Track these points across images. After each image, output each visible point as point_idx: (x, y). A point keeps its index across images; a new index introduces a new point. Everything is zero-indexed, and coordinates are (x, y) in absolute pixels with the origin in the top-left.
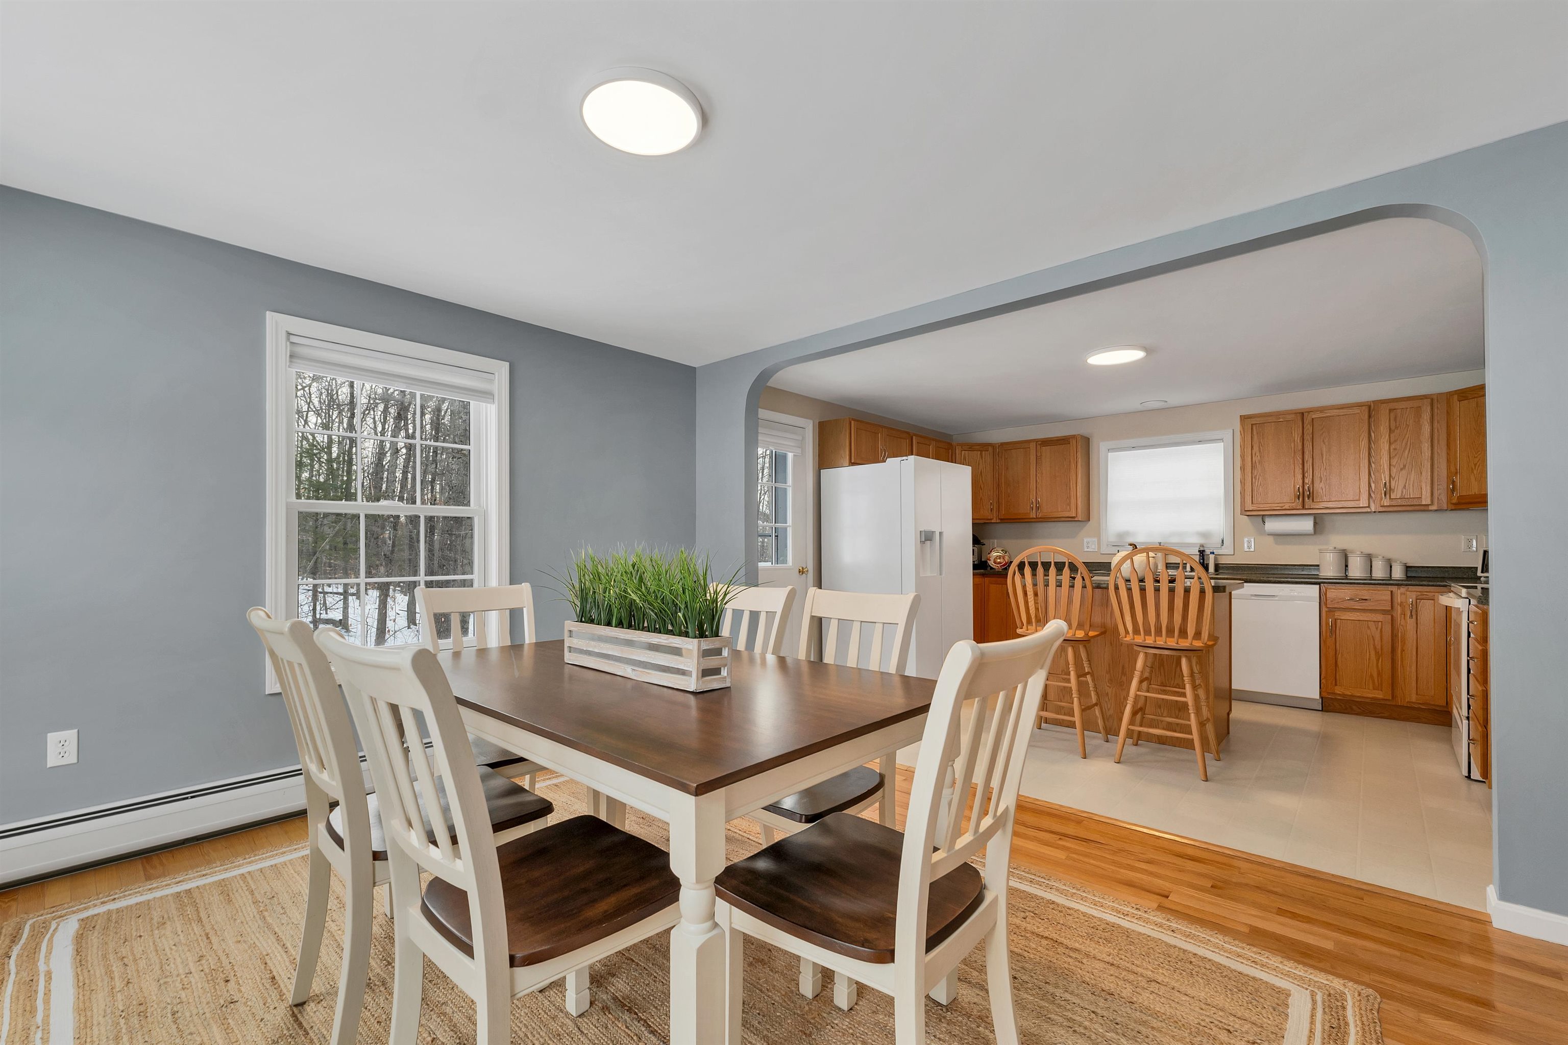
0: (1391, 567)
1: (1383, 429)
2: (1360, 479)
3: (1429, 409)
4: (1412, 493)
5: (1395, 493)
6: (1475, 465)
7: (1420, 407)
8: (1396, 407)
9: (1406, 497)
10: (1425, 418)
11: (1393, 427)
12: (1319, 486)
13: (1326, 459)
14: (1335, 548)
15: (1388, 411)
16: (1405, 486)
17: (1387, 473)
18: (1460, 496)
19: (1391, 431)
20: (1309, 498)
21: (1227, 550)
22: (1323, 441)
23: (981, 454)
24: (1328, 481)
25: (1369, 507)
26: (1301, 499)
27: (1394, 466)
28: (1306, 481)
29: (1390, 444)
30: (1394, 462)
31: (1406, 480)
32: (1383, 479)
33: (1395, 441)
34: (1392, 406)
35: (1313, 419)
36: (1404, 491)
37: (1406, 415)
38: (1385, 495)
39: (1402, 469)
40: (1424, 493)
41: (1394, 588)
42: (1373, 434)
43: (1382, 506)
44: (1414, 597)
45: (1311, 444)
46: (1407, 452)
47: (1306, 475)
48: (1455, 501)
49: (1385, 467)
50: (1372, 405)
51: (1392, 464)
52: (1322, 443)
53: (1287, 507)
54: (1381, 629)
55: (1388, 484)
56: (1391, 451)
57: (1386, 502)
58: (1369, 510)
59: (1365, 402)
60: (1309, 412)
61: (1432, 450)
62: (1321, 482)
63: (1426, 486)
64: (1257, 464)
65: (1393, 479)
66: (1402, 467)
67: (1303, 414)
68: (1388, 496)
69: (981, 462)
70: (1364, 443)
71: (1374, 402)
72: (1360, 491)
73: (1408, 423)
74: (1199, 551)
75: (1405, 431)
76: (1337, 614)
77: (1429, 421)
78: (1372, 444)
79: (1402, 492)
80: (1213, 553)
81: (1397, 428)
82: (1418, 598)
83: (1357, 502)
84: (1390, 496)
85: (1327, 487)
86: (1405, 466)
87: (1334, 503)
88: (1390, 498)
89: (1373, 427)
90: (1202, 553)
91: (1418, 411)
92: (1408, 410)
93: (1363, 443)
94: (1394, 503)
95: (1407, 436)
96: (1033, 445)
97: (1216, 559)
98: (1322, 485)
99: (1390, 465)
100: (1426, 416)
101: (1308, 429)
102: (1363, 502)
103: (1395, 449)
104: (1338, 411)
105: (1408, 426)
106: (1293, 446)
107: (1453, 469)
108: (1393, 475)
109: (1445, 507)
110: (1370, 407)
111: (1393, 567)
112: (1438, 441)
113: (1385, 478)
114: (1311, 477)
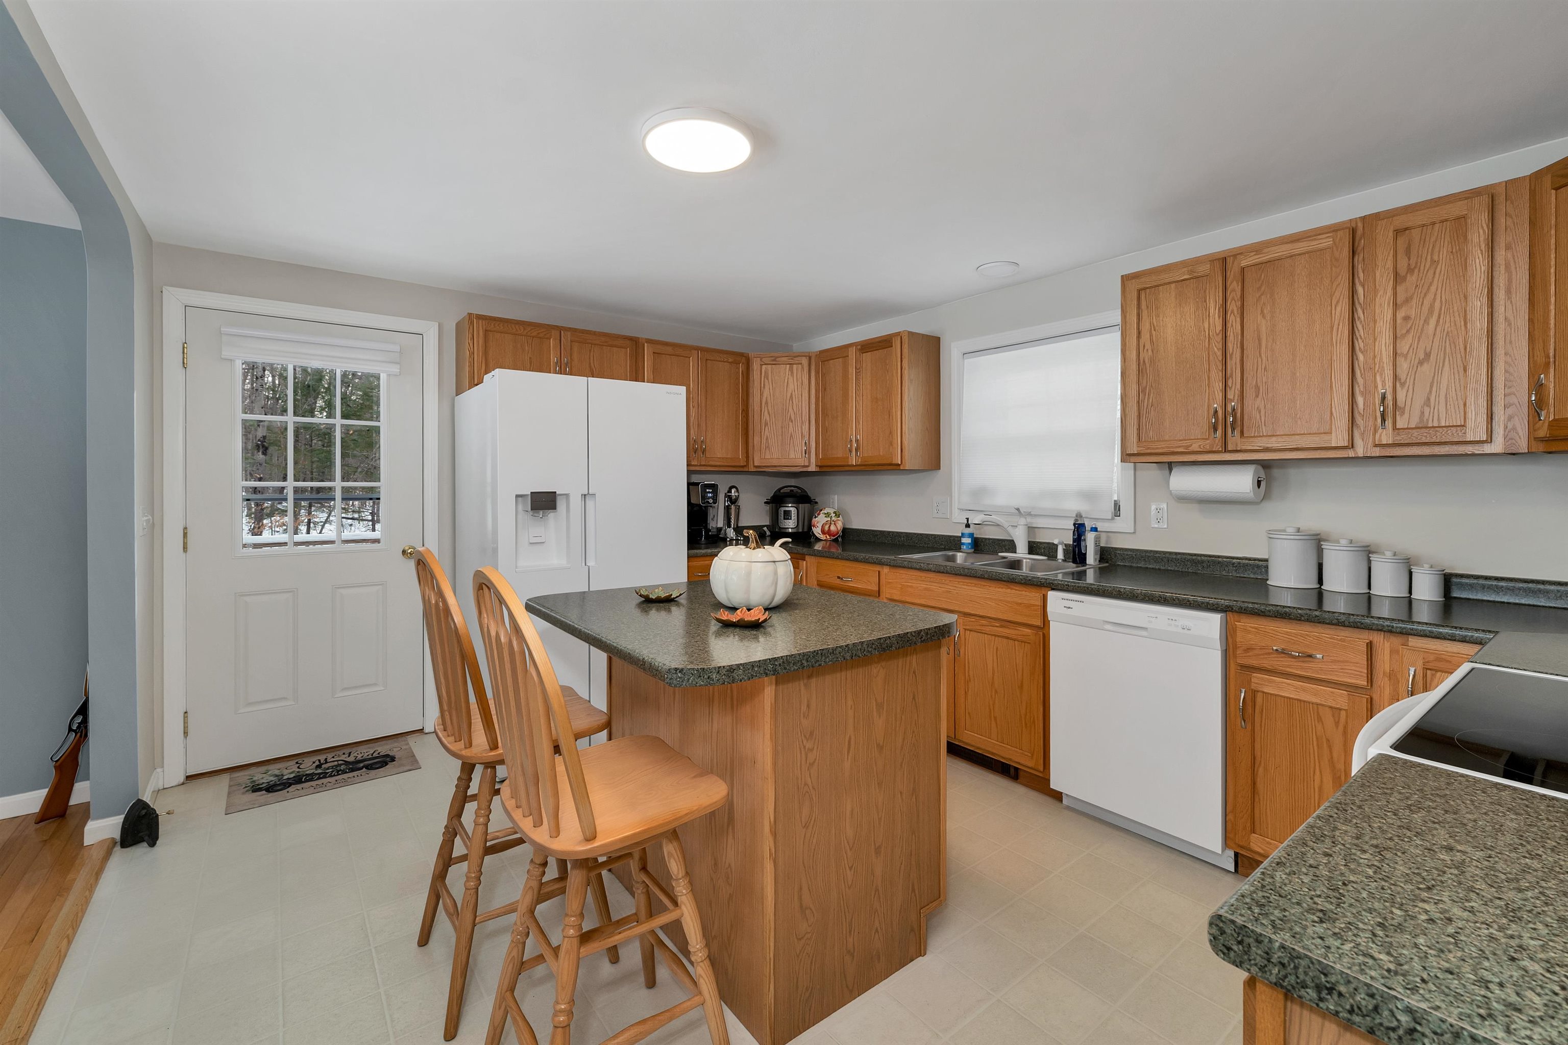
0: (1411, 574)
1: (1383, 277)
2: (1331, 387)
3: (1484, 218)
4: (1442, 415)
5: (1406, 415)
7: (1464, 217)
8: (1410, 224)
9: (1430, 425)
10: (1476, 240)
11: (1402, 270)
12: (1253, 405)
13: (1266, 348)
14: (1298, 530)
15: (1391, 234)
16: (1429, 399)
17: (1388, 373)
18: (1554, 420)
19: (1398, 279)
20: (1233, 429)
21: (1123, 524)
22: (1262, 312)
23: (791, 370)
24: (1270, 395)
25: (1352, 446)
26: (1219, 433)
27: (1406, 356)
28: (1230, 395)
29: (1396, 306)
30: (1403, 346)
31: (1431, 387)
32: (1380, 386)
33: (1407, 300)
34: (1399, 222)
35: (1243, 269)
36: (1427, 410)
37: (1433, 240)
38: (1383, 420)
39: (1421, 363)
40: (1471, 415)
41: (1377, 638)
42: (1360, 290)
43: (1376, 446)
44: (1420, 664)
45: (1238, 320)
46: (1433, 322)
47: (1230, 383)
48: (1543, 432)
49: (1384, 360)
50: (1360, 225)
51: (1399, 352)
52: (1260, 317)
53: (1195, 447)
54: (1345, 727)
55: (1389, 397)
56: (1399, 321)
57: (1386, 436)
58: (1351, 454)
59: (1344, 223)
60: (1235, 256)
61: (1491, 315)
62: (1257, 396)
63: (1476, 398)
64: (1148, 365)
65: (1402, 385)
66: (1422, 356)
67: (1224, 260)
68: (1389, 423)
69: (791, 380)
70: (1342, 309)
71: (1363, 219)
72: (1331, 413)
73: (1436, 258)
74: (1074, 524)
75: (1431, 272)
76: (1257, 678)
77: (1483, 246)
78: (1360, 311)
79: (1423, 413)
80: (1095, 529)
81: (1410, 270)
82: (1430, 666)
83: (1326, 437)
84: (1394, 422)
85: (1269, 406)
86: (1428, 355)
87: (1280, 439)
88: (1395, 428)
89: (1361, 275)
90: (1079, 530)
91: (1460, 225)
92: (1437, 226)
93: (1339, 309)
94: (1403, 438)
95: (1433, 288)
96: (852, 352)
97: (1097, 540)
98: (1259, 402)
99: (1395, 354)
100: (1478, 236)
101: (1234, 290)
102: (1339, 438)
103: (1406, 318)
104: (1290, 246)
105: (1436, 262)
106: (1206, 326)
107: (1540, 359)
108: (1403, 376)
109: (1523, 447)
110: (1354, 231)
111: (1414, 574)
112: (1508, 292)
113: (1384, 385)
114: (1238, 386)
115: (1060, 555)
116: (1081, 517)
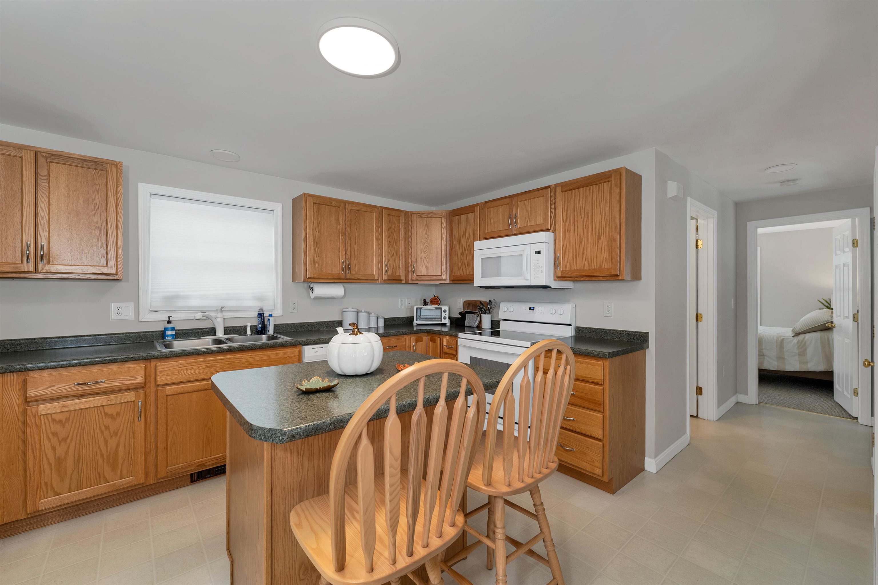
1: (385, 227)
3: (403, 219)
4: (396, 272)
5: (389, 271)
6: (425, 258)
7: (400, 217)
8: (390, 214)
9: (394, 275)
13: (357, 242)
15: (387, 215)
16: (394, 267)
17: (386, 257)
20: (348, 271)
21: (278, 311)
22: (356, 228)
24: (358, 259)
25: (378, 279)
26: (344, 272)
28: (347, 258)
30: (389, 250)
31: (394, 263)
33: (390, 236)
35: (350, 209)
36: (393, 270)
37: (395, 221)
38: (386, 272)
39: (392, 256)
43: (382, 280)
45: (349, 228)
46: (394, 245)
47: (347, 253)
48: (414, 279)
53: (336, 276)
55: (387, 265)
56: (388, 242)
57: (386, 277)
58: (377, 282)
60: (348, 204)
61: (404, 246)
62: (355, 259)
67: (345, 204)
74: (258, 314)
75: (394, 231)
77: (403, 226)
78: (379, 236)
80: (272, 315)
83: (373, 277)
85: (357, 263)
90: (261, 315)
92: (395, 217)
94: (389, 278)
95: (395, 234)
99: (387, 252)
100: (402, 223)
101: (348, 217)
102: (376, 276)
104: (364, 207)
105: (395, 227)
106: (339, 228)
107: (413, 259)
108: (389, 259)
109: (409, 282)
113: (385, 260)
114: (350, 254)
115: (249, 332)
116: (262, 310)
